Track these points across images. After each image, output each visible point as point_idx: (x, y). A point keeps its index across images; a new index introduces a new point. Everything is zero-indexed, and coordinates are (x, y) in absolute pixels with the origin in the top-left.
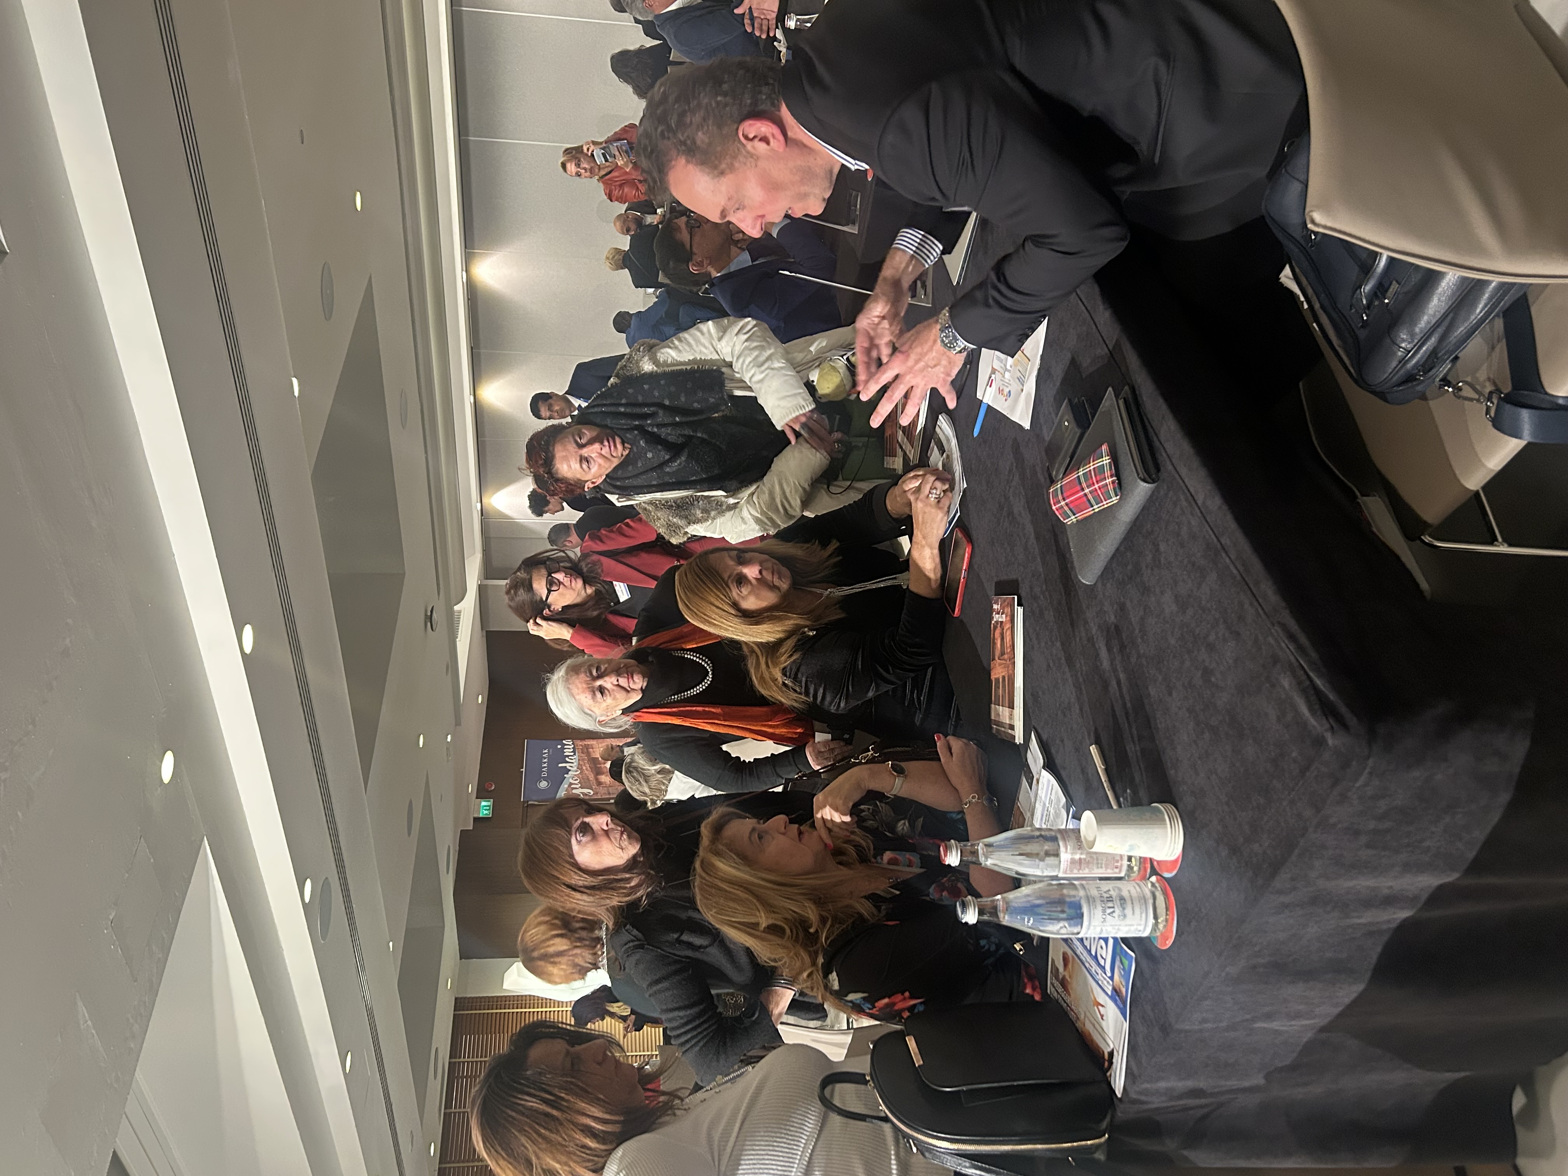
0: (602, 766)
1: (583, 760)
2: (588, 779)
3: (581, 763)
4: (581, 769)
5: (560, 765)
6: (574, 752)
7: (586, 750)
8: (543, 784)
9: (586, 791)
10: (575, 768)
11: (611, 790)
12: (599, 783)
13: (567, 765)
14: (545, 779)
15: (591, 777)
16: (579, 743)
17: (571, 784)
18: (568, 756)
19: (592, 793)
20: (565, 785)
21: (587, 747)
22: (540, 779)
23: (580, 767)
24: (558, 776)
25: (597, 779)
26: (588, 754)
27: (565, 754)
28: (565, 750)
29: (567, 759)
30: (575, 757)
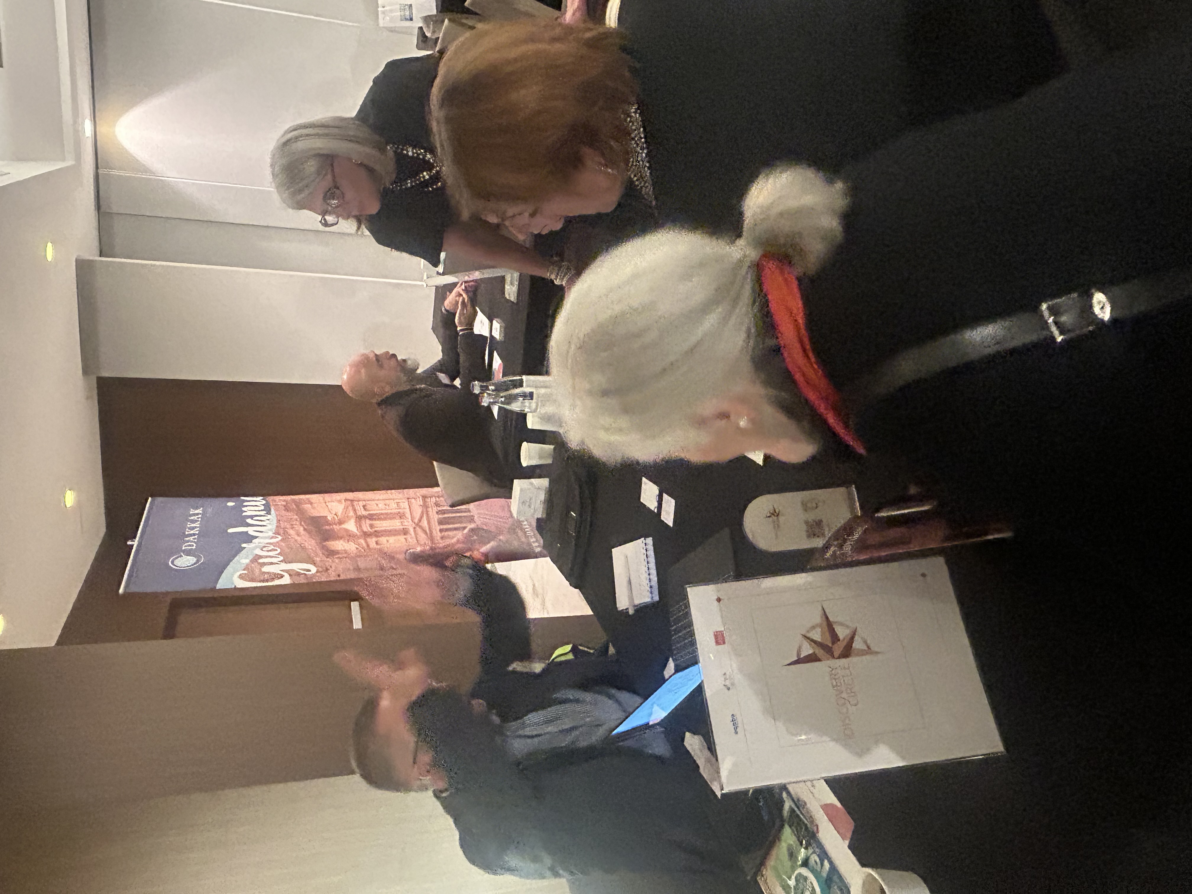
0: (336, 528)
1: (290, 520)
2: (304, 548)
3: (282, 524)
4: (285, 532)
5: (231, 531)
6: (267, 510)
8: (185, 562)
9: (297, 567)
10: (271, 534)
11: (362, 564)
12: (331, 553)
13: (251, 531)
14: (188, 553)
15: (311, 544)
16: (279, 499)
17: (258, 558)
18: (252, 517)
19: (314, 570)
20: (243, 560)
21: (299, 504)
22: (178, 552)
23: (280, 531)
24: (227, 546)
25: (324, 548)
26: (300, 512)
27: (244, 514)
28: (244, 509)
29: (249, 521)
30: (269, 517)
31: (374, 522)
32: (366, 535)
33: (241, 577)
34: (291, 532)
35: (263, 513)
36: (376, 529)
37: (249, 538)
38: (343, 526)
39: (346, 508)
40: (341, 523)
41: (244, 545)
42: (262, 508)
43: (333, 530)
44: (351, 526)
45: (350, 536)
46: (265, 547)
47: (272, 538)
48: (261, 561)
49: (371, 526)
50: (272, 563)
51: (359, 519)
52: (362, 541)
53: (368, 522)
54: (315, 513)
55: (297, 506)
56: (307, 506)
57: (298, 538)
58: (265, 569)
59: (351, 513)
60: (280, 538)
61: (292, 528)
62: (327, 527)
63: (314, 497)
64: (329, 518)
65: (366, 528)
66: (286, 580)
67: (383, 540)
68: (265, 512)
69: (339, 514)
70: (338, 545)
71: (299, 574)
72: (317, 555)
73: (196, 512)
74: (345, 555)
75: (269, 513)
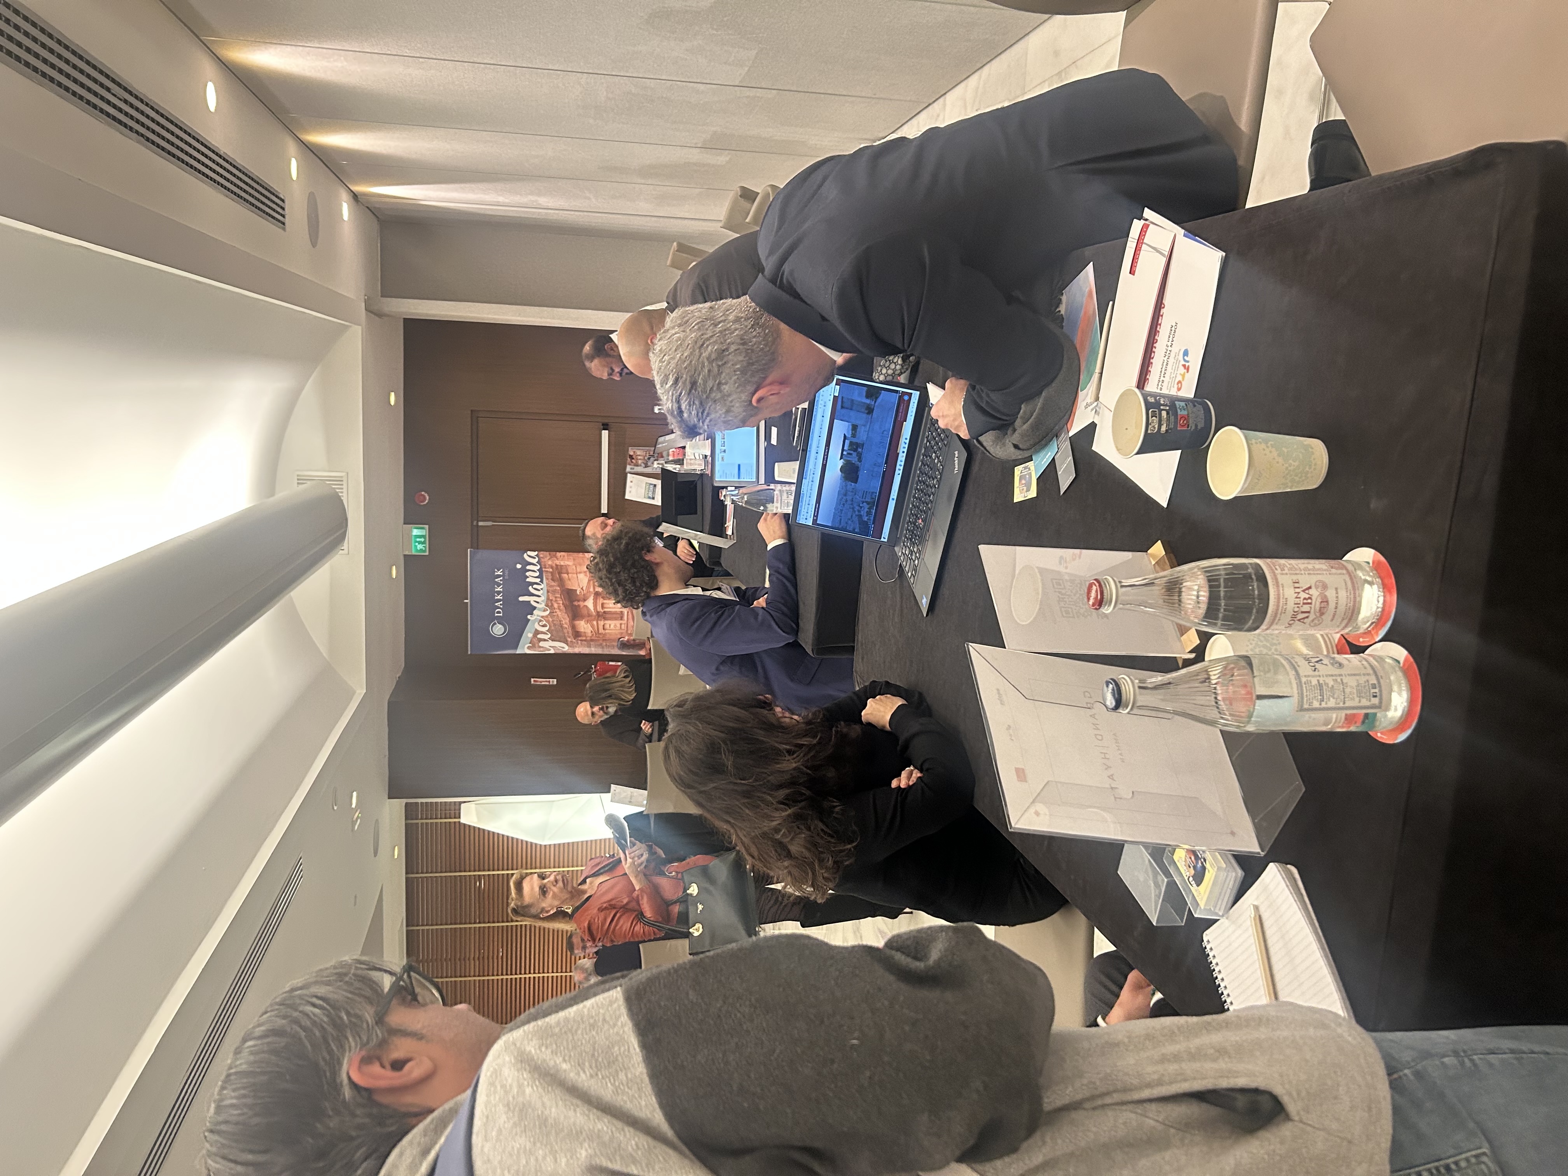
0: (581, 604)
1: (554, 592)
3: (551, 596)
5: (521, 599)
6: (540, 577)
8: (498, 630)
9: (557, 644)
10: (543, 606)
13: (531, 599)
14: (500, 621)
15: (566, 621)
17: (537, 632)
18: (532, 584)
20: (528, 634)
22: (492, 619)
23: (549, 604)
24: (518, 617)
25: (573, 627)
26: (561, 582)
27: (528, 580)
28: (528, 574)
30: (542, 586)
31: (605, 601)
32: (598, 616)
34: (556, 605)
35: (538, 580)
36: (606, 610)
37: (532, 609)
38: (586, 603)
40: (584, 599)
41: (529, 617)
42: (537, 574)
43: (579, 606)
44: (590, 603)
45: (588, 617)
46: (540, 621)
47: (544, 611)
48: (539, 636)
49: (602, 605)
50: (545, 640)
52: (595, 623)
54: (571, 585)
55: (559, 570)
56: (565, 576)
57: (559, 613)
59: (592, 590)
60: (548, 612)
61: (556, 601)
62: (576, 603)
63: (570, 565)
64: (578, 593)
65: (599, 609)
68: (539, 580)
69: (584, 589)
70: (583, 626)
72: (569, 637)
73: (499, 573)
74: (584, 638)
75: (542, 581)
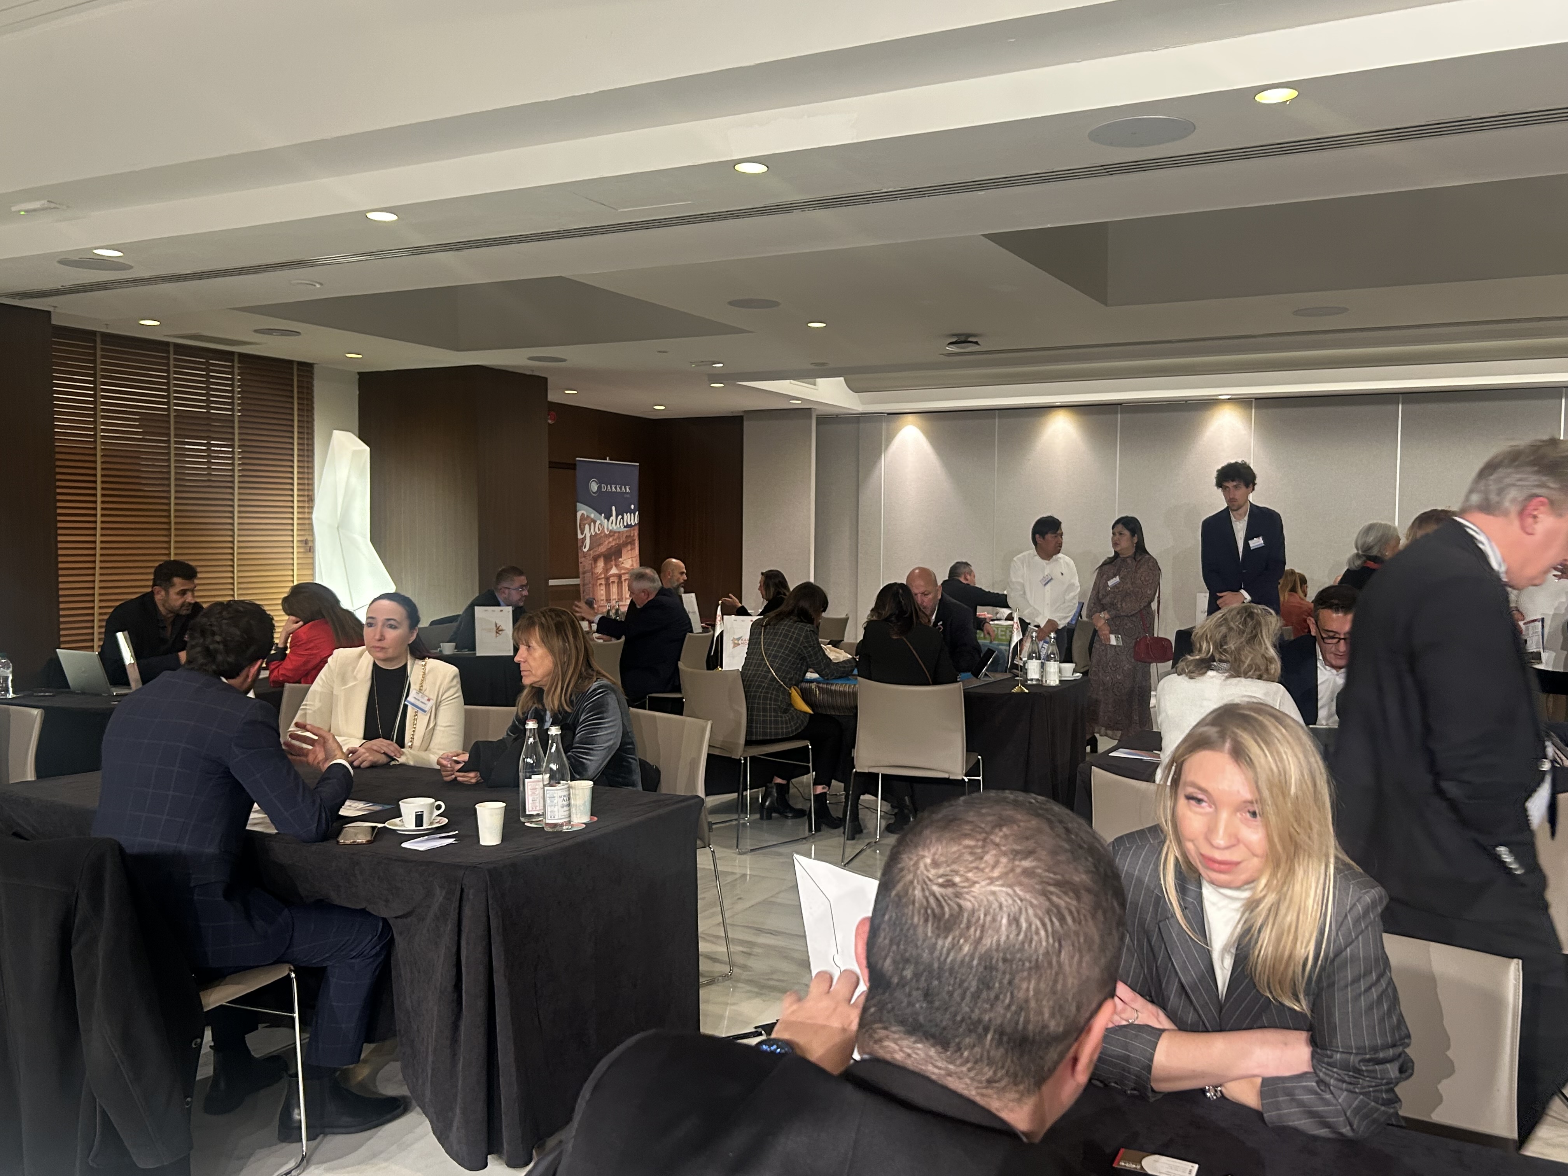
0: (613, 563)
1: (619, 538)
2: (600, 545)
3: (616, 535)
5: (614, 508)
6: (628, 526)
7: (629, 542)
8: (594, 487)
9: (588, 542)
10: (610, 528)
11: (588, 575)
12: (595, 559)
13: (613, 518)
14: (599, 488)
15: (602, 549)
16: (636, 533)
17: (595, 522)
18: (623, 518)
19: (585, 550)
20: (593, 515)
21: (632, 543)
22: (600, 483)
23: (612, 533)
24: (603, 506)
26: (625, 544)
27: (625, 514)
28: (629, 514)
29: (620, 517)
30: (623, 527)
32: (607, 579)
33: (583, 514)
34: (611, 539)
35: (626, 524)
37: (608, 518)
38: (614, 568)
39: (627, 569)
40: (616, 566)
41: (603, 515)
42: (629, 524)
44: (614, 571)
45: (607, 570)
46: (602, 525)
47: (608, 529)
49: (613, 582)
50: (591, 529)
51: (619, 576)
52: (603, 576)
53: (616, 581)
54: (625, 551)
55: (630, 543)
56: (629, 547)
57: (607, 543)
58: (587, 526)
61: (614, 539)
62: (614, 558)
63: (637, 551)
64: (621, 559)
66: (580, 536)
67: (603, 587)
69: (623, 565)
70: (601, 564)
71: (583, 543)
72: (595, 552)
74: (594, 566)
75: (625, 527)
